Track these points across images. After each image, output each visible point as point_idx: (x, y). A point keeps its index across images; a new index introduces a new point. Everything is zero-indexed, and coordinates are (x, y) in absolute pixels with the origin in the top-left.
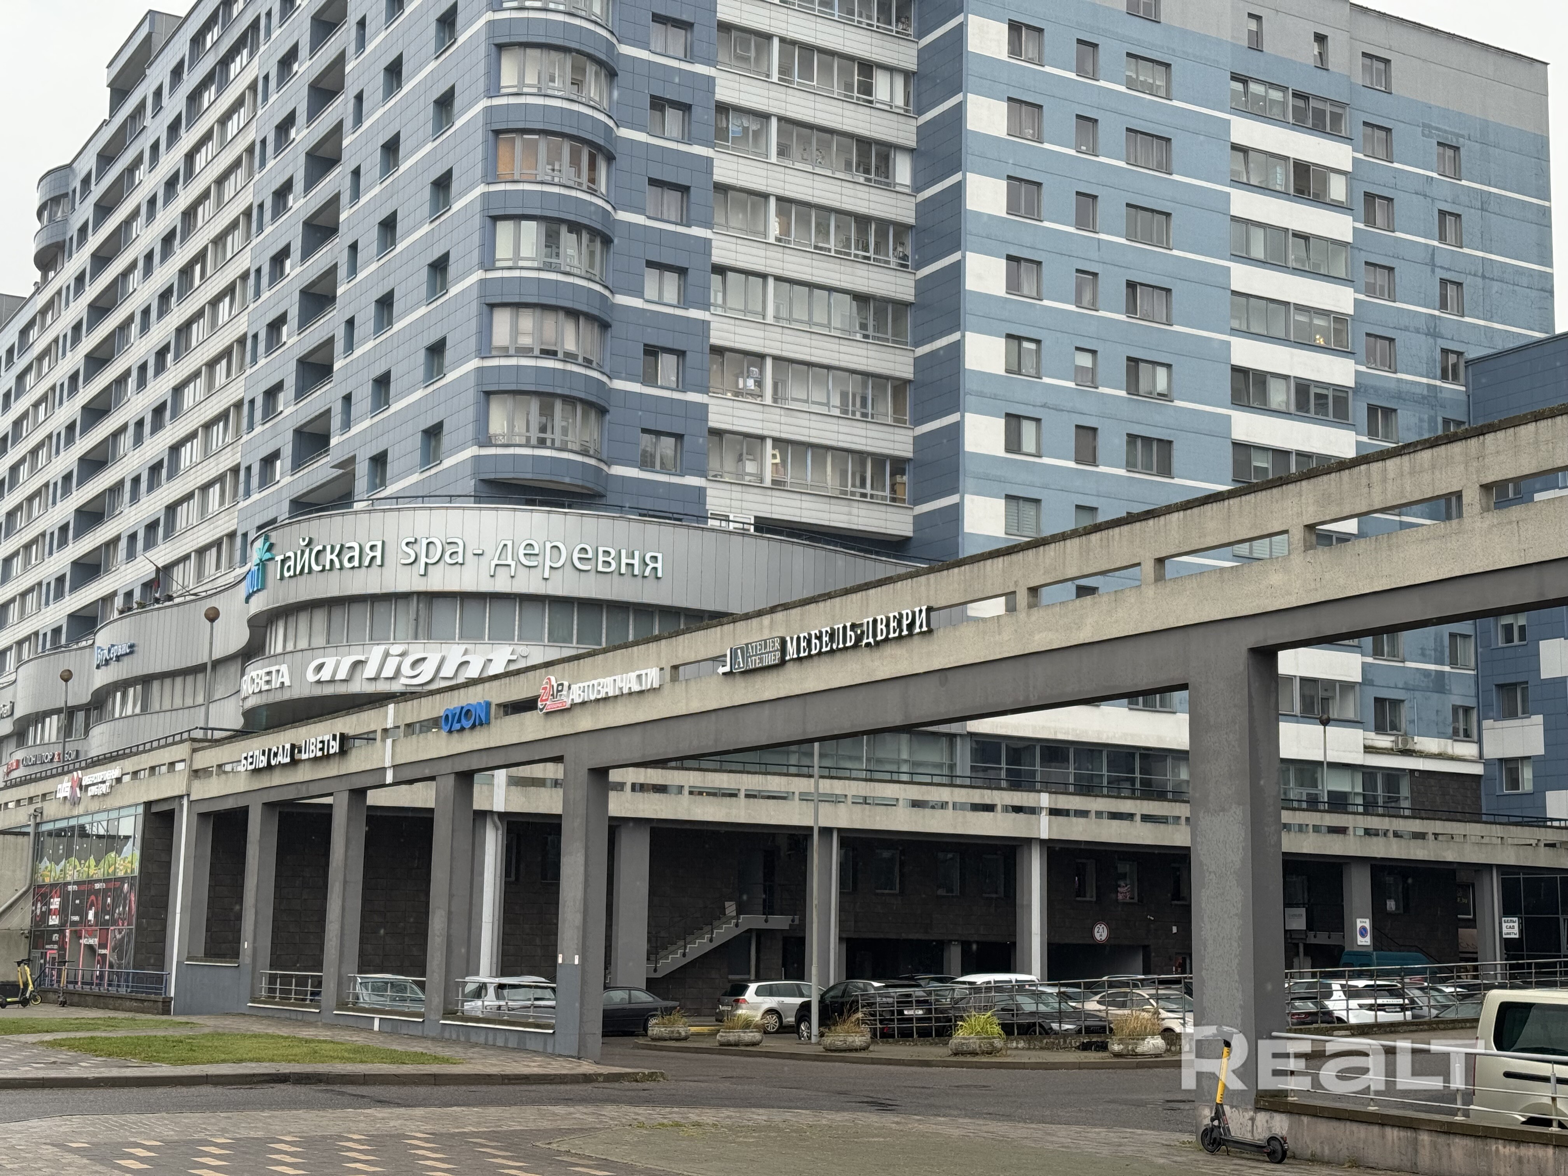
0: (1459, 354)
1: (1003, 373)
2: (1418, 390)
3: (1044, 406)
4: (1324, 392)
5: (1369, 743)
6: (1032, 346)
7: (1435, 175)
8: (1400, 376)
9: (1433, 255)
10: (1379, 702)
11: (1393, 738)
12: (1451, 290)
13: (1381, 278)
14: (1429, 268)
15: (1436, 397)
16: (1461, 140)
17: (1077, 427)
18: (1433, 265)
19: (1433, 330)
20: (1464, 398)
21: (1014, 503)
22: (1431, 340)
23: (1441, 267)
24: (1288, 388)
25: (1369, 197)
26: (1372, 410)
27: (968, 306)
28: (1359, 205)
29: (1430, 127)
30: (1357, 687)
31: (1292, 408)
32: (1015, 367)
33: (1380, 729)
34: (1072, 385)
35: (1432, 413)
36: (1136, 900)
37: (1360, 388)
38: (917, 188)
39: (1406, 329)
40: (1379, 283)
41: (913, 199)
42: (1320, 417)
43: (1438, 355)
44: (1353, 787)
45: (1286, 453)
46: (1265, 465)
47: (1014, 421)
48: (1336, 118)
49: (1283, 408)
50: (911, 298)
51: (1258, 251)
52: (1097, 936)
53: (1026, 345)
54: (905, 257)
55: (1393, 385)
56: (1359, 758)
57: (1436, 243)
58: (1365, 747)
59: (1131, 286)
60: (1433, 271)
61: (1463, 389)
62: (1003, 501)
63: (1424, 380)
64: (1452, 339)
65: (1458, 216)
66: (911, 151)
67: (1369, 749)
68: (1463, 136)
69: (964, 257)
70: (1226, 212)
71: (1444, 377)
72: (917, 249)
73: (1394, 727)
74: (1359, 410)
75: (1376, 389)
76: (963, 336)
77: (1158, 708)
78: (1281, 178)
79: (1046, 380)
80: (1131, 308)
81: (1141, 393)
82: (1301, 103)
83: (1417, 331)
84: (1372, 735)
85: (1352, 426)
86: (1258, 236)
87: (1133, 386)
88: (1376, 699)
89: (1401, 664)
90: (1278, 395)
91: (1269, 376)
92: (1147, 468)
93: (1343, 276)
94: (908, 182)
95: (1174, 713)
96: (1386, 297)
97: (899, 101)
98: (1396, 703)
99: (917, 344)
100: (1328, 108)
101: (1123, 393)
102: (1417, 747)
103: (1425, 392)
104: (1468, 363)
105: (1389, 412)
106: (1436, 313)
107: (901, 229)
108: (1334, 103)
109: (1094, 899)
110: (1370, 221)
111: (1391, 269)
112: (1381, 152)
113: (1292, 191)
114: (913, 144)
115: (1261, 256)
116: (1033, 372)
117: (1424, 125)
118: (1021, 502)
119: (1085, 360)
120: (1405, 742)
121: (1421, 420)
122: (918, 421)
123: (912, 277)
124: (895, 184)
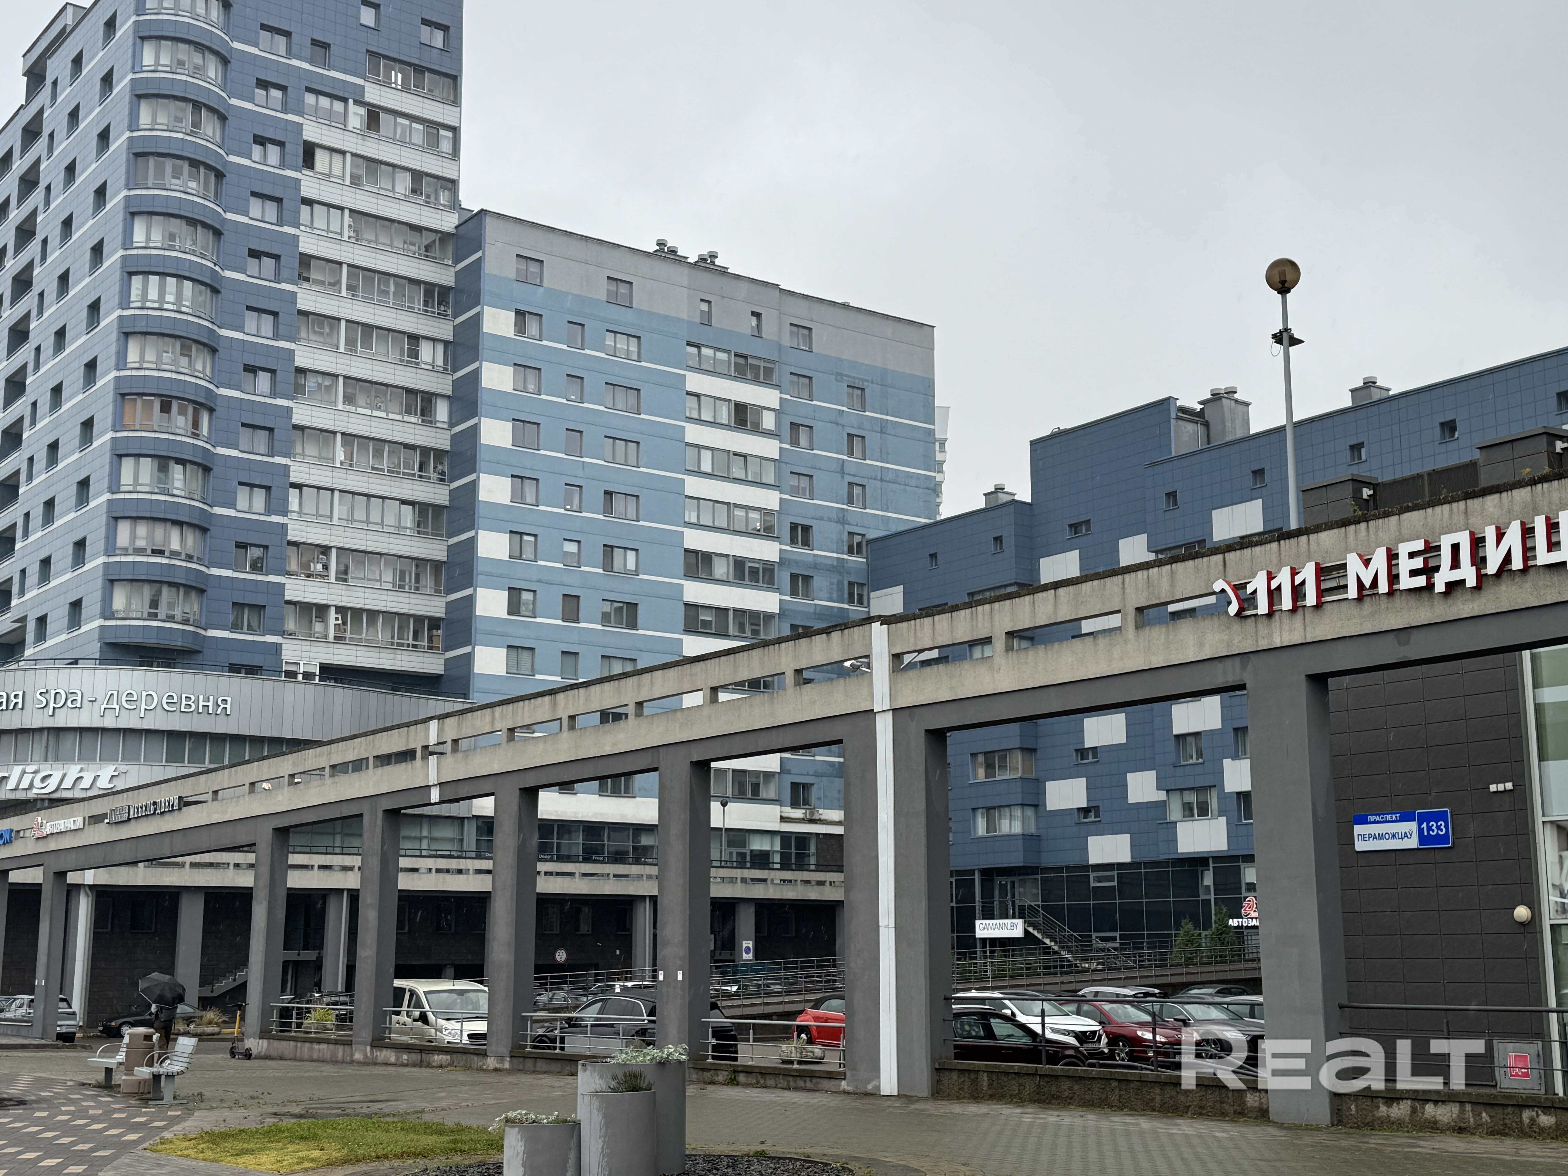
0: (863, 535)
1: (507, 559)
2: (829, 562)
3: (539, 581)
4: (757, 565)
5: (784, 815)
6: (532, 539)
7: (845, 409)
8: (816, 552)
9: (843, 466)
10: (795, 786)
11: (804, 811)
12: (857, 490)
13: (804, 482)
14: (839, 475)
15: (843, 567)
16: (866, 383)
17: (564, 595)
18: (842, 472)
19: (842, 519)
20: (865, 567)
21: (514, 652)
22: (840, 526)
23: (849, 474)
24: (728, 564)
25: (794, 426)
26: (794, 577)
27: (481, 511)
28: (786, 432)
29: (841, 375)
30: (777, 775)
31: (731, 579)
32: (516, 555)
33: (794, 804)
34: (561, 566)
35: (841, 578)
36: (590, 932)
37: (783, 562)
38: (452, 424)
39: (821, 519)
40: (802, 485)
41: (449, 432)
42: (753, 583)
43: (845, 536)
44: (772, 846)
45: (726, 610)
46: (710, 619)
47: (514, 593)
48: (768, 372)
49: (725, 578)
50: (447, 503)
51: (706, 467)
52: (558, 959)
53: (525, 538)
54: (443, 473)
55: (811, 559)
56: (776, 826)
57: (845, 457)
58: (781, 817)
59: (608, 494)
60: (843, 477)
61: (865, 560)
62: (505, 650)
63: (835, 555)
64: (857, 525)
65: (863, 437)
66: (448, 397)
67: (783, 819)
68: (867, 381)
69: (478, 477)
70: (682, 440)
71: (850, 551)
72: (451, 467)
73: (806, 802)
74: (784, 578)
75: (797, 562)
76: (477, 533)
77: (623, 794)
78: (725, 414)
79: (540, 563)
80: (608, 509)
81: (615, 570)
82: (741, 361)
83: (830, 520)
84: (788, 809)
85: (778, 590)
86: (706, 456)
87: (608, 564)
88: (792, 783)
89: (812, 758)
90: (720, 569)
91: (713, 556)
92: (619, 623)
93: (773, 483)
94: (446, 419)
95: (634, 797)
96: (808, 496)
97: (440, 361)
98: (807, 787)
99: (451, 535)
100: (762, 364)
101: (600, 571)
102: (823, 817)
103: (835, 563)
104: (869, 542)
105: (807, 579)
106: (845, 507)
107: (440, 454)
108: (766, 360)
109: (558, 932)
110: (795, 442)
111: (811, 476)
112: (806, 394)
113: (733, 424)
114: (450, 393)
115: (709, 470)
116: (532, 557)
117: (838, 374)
118: (520, 650)
119: (572, 548)
120: (812, 814)
121: (832, 583)
122: (449, 592)
123: (447, 487)
124: (436, 422)
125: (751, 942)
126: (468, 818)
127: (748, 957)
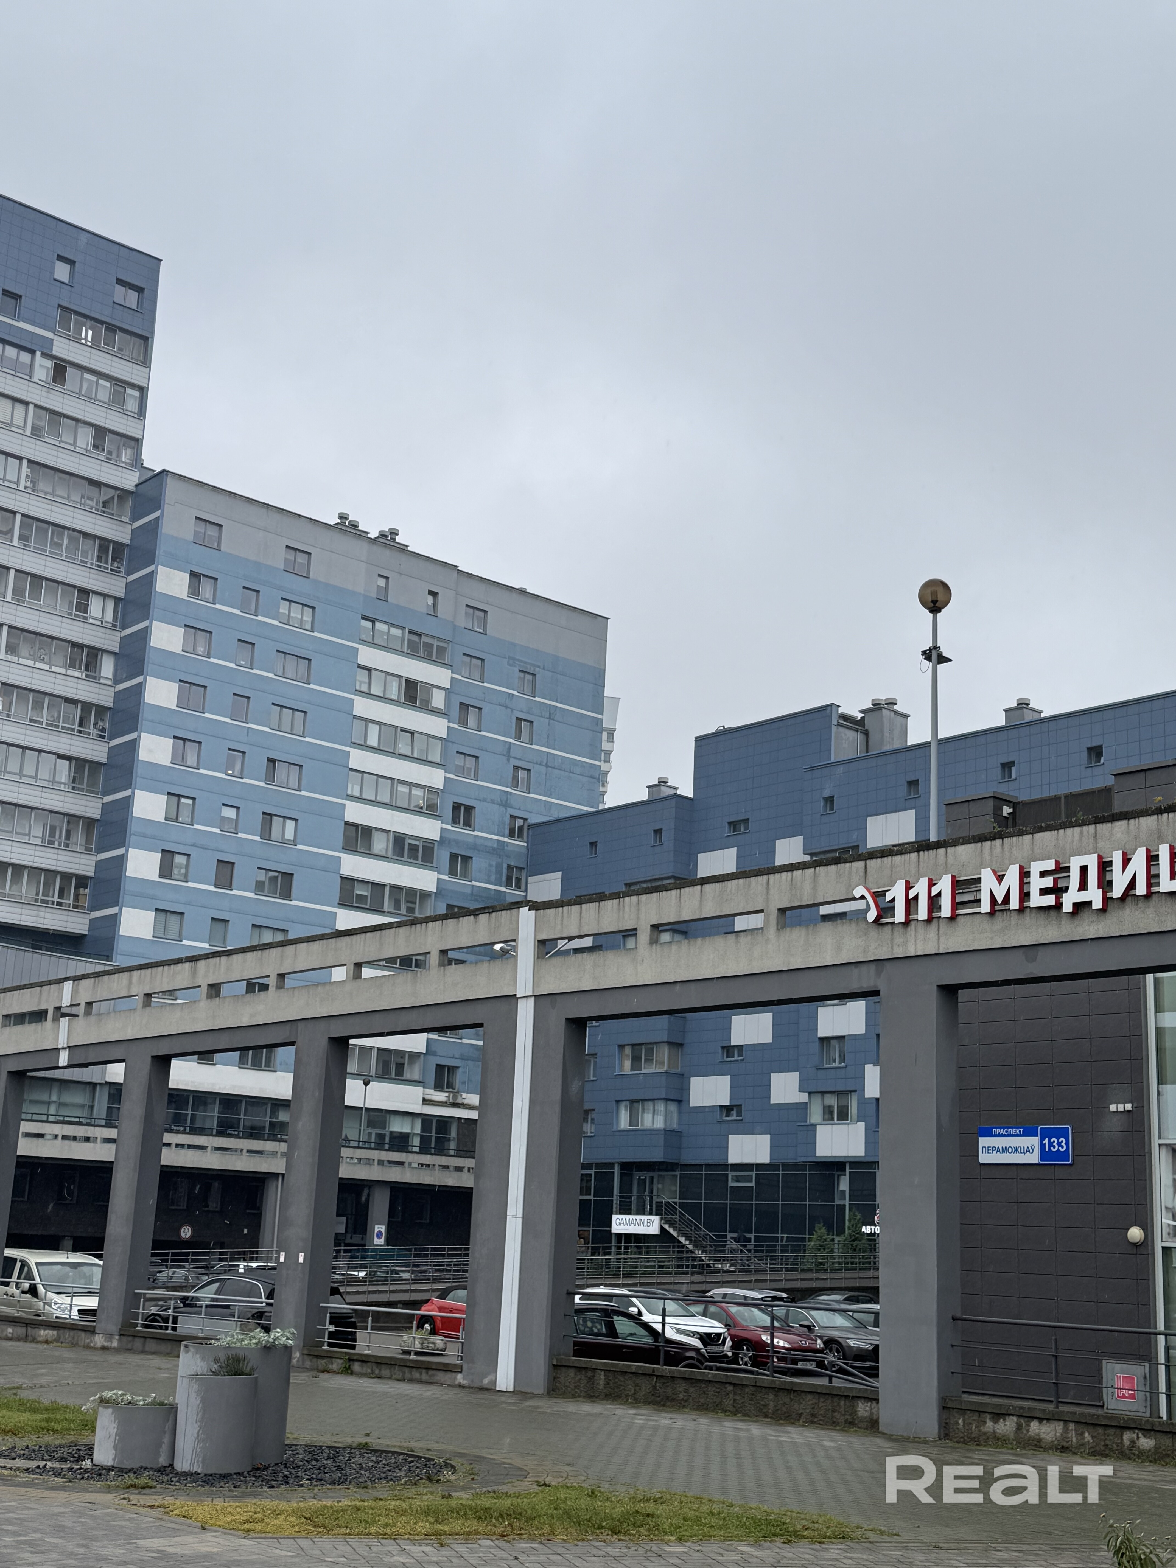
0: (525, 820)
1: (163, 820)
2: (490, 844)
3: (193, 845)
4: (417, 843)
5: (427, 1097)
6: (190, 802)
7: (515, 693)
8: (476, 833)
9: (509, 749)
10: (440, 1068)
11: (447, 1094)
12: (522, 774)
13: (470, 762)
14: (505, 758)
15: (503, 849)
16: (537, 669)
17: (218, 861)
18: (509, 756)
19: (505, 801)
20: (524, 851)
21: (162, 916)
22: (502, 809)
23: (515, 758)
24: (388, 840)
25: (464, 706)
26: (453, 857)
27: (139, 770)
28: (455, 711)
29: (514, 659)
30: (422, 1056)
31: (390, 854)
32: (173, 817)
33: (438, 1087)
34: (217, 831)
35: (500, 860)
36: (218, 1209)
37: (443, 841)
38: (116, 681)
39: (484, 800)
40: (467, 766)
41: (113, 689)
42: (412, 861)
43: (507, 819)
44: (412, 1128)
45: (383, 886)
46: (365, 893)
47: (168, 855)
48: (441, 651)
49: (383, 854)
50: (105, 761)
51: (373, 741)
52: (183, 1235)
53: (183, 800)
54: (103, 730)
55: (471, 840)
56: (418, 1108)
57: (512, 741)
58: (424, 1100)
59: (272, 761)
60: (508, 760)
61: (525, 844)
62: (154, 913)
63: (496, 837)
64: (519, 809)
65: (531, 722)
66: (115, 654)
67: (426, 1101)
68: (539, 667)
69: (139, 736)
70: (350, 713)
71: (511, 834)
72: (112, 724)
73: (450, 1085)
74: (443, 857)
75: (457, 842)
76: (133, 793)
77: (263, 1068)
78: (395, 690)
79: (196, 826)
80: (270, 777)
81: (272, 838)
82: (415, 638)
83: (493, 802)
84: (432, 1091)
85: (436, 869)
86: (374, 730)
87: (266, 831)
88: (437, 1065)
89: (459, 1041)
90: (379, 844)
91: (374, 830)
92: (273, 893)
93: (438, 761)
94: (110, 675)
95: (275, 1071)
96: (472, 777)
97: (109, 617)
98: (452, 1069)
99: (105, 794)
100: (436, 643)
101: (258, 838)
102: (466, 1102)
103: (495, 846)
104: (531, 826)
105: (466, 859)
106: (509, 790)
107: (101, 710)
108: (439, 639)
109: (185, 1207)
110: (463, 722)
111: (477, 757)
112: (477, 676)
113: (402, 700)
114: (117, 650)
115: (376, 745)
116: (189, 820)
117: (510, 658)
118: (168, 914)
119: (230, 813)
120: (455, 1097)
121: (491, 866)
122: (100, 850)
123: (106, 745)
124: (100, 678)
125: (384, 1227)
126: (100, 1084)
127: (380, 1242)
